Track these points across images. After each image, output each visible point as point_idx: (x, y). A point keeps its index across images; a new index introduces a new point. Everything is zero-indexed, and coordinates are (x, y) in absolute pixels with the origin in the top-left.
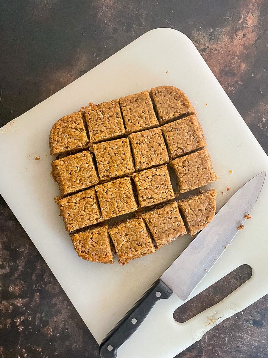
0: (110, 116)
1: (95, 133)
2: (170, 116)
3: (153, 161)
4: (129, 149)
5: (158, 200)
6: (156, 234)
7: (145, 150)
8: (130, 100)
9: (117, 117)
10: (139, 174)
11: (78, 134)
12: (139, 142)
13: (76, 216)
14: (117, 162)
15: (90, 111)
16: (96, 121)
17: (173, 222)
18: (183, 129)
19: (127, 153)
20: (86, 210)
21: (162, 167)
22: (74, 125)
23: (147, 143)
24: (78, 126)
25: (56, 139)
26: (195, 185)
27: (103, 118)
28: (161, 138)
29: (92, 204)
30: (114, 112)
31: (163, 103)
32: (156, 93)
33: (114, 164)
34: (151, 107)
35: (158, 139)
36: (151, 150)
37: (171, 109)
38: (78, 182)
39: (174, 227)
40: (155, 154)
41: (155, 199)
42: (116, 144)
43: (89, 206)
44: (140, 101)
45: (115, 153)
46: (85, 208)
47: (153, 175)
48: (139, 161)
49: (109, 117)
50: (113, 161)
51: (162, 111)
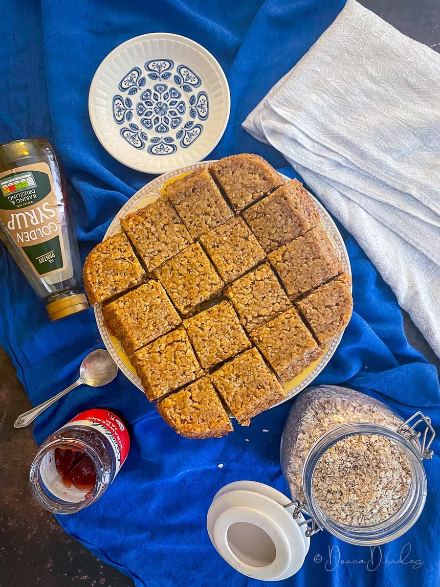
0: (166, 225)
1: (152, 256)
2: (248, 201)
3: (244, 265)
4: (206, 257)
5: (270, 315)
6: (272, 357)
7: (227, 253)
8: (184, 192)
9: (175, 223)
10: (232, 287)
11: (128, 265)
12: (216, 245)
13: (164, 372)
14: (195, 281)
15: (134, 226)
16: (148, 238)
17: (295, 335)
18: (273, 211)
19: (204, 264)
20: (178, 360)
21: (262, 267)
22: (118, 254)
23: (228, 243)
24: (125, 255)
25: (97, 281)
26: (306, 286)
27: (156, 231)
28: (246, 229)
29: (185, 350)
30: (168, 217)
31: (234, 182)
32: (219, 170)
33: (192, 286)
34: (218, 195)
35: (241, 231)
36: (236, 250)
37: (247, 190)
38: (152, 328)
39: (297, 343)
40: (245, 253)
41: (265, 316)
42: (185, 257)
43: (181, 353)
44: (199, 190)
45: (188, 270)
46: (175, 358)
47: (253, 281)
48: (224, 270)
49: (164, 226)
50: (189, 282)
51: (234, 196)
